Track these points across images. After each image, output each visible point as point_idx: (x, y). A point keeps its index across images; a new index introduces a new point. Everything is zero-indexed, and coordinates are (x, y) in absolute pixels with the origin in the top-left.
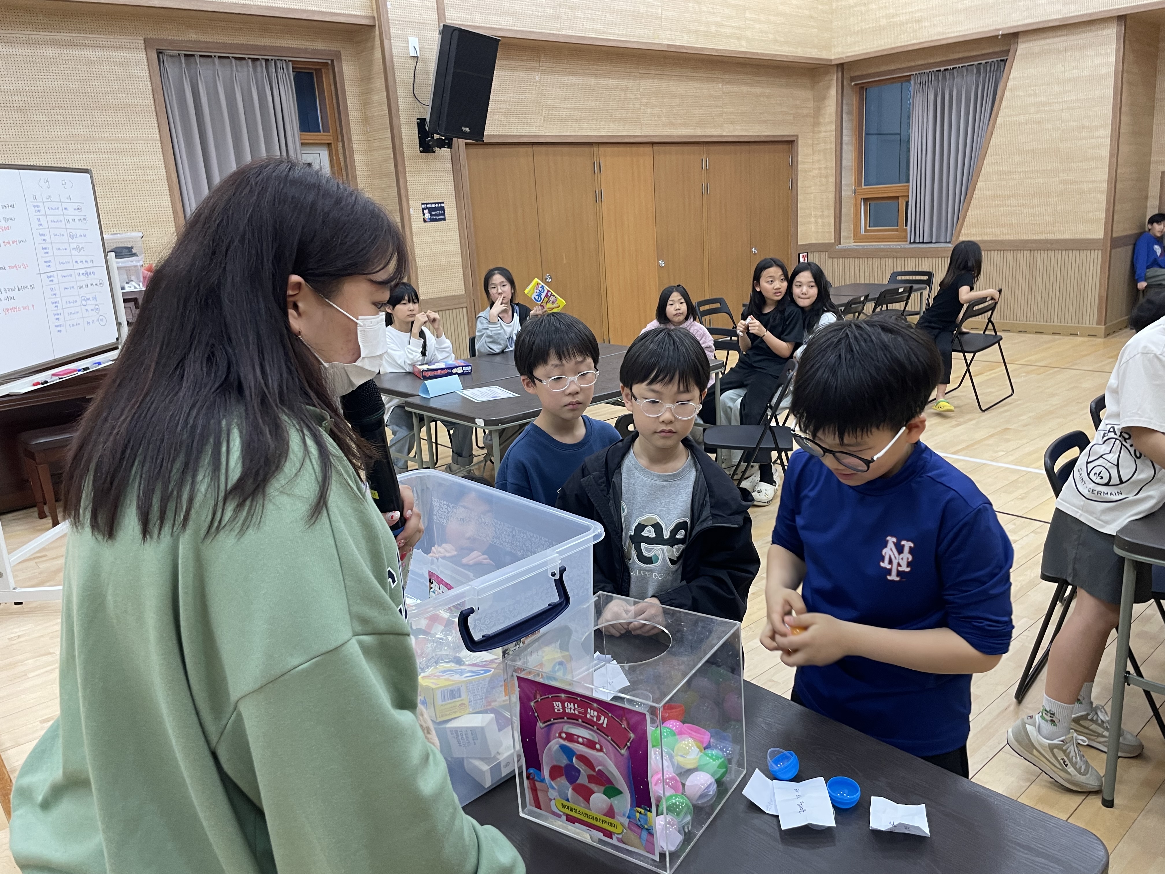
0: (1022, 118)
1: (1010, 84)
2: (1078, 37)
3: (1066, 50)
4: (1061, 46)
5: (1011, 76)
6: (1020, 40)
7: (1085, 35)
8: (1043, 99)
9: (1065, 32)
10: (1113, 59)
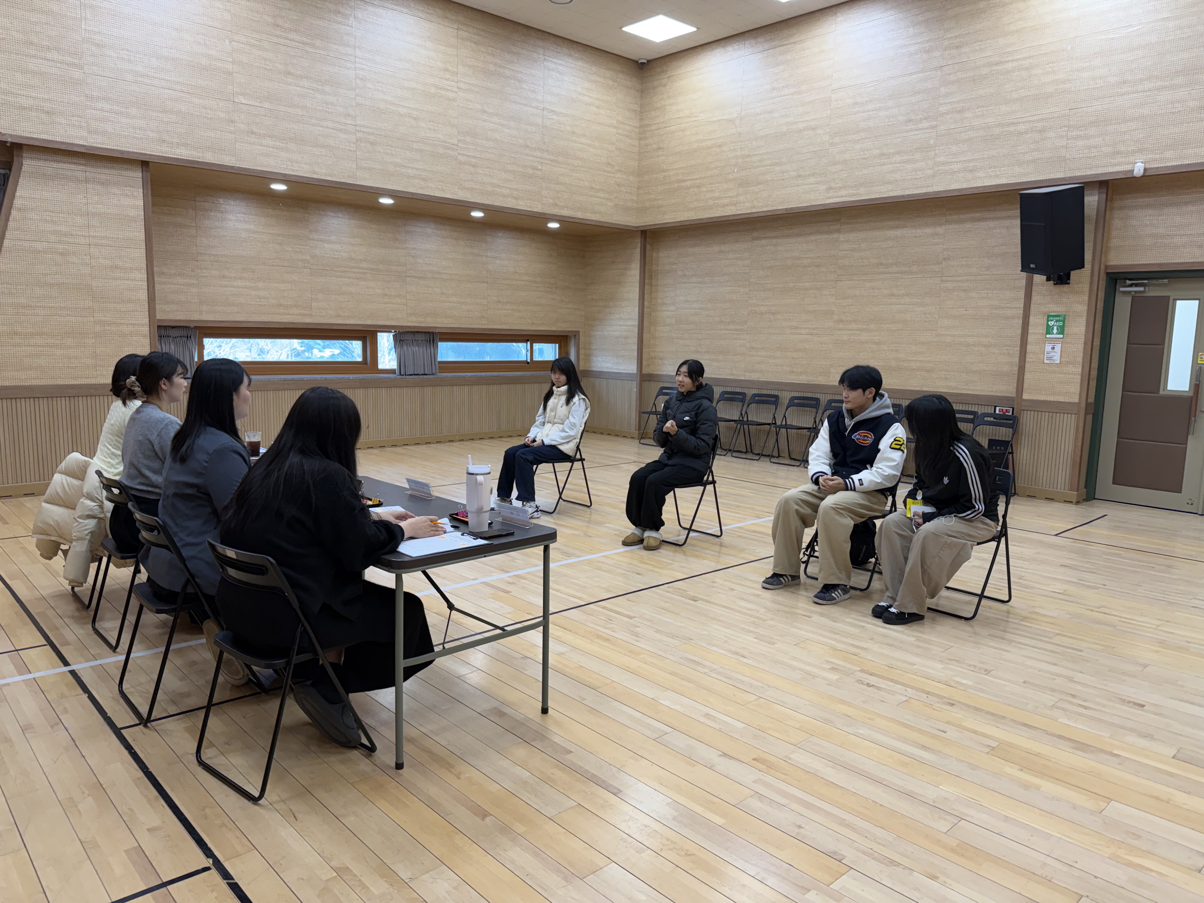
0: (39, 246)
1: (17, 202)
2: (99, 170)
3: (87, 181)
4: (80, 175)
5: (18, 194)
6: (24, 155)
7: (107, 171)
8: (63, 228)
9: (82, 161)
10: (141, 203)
